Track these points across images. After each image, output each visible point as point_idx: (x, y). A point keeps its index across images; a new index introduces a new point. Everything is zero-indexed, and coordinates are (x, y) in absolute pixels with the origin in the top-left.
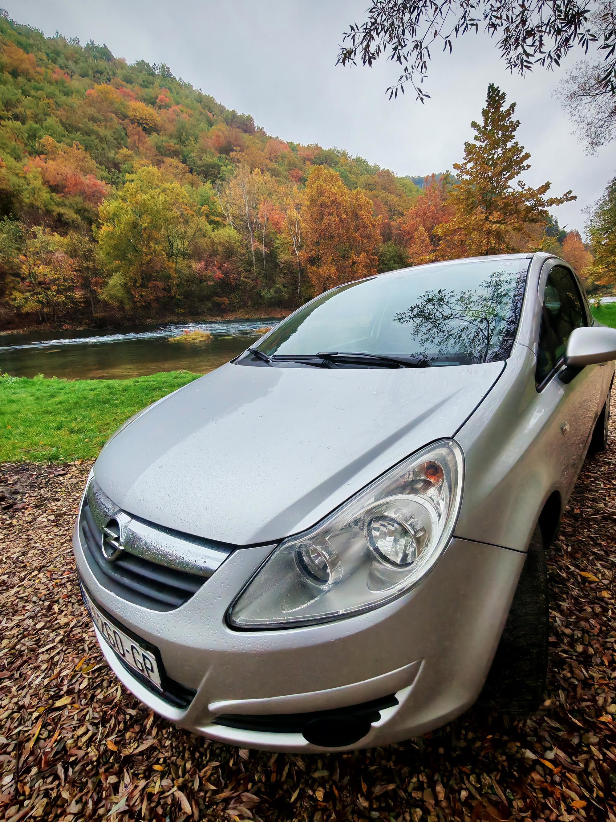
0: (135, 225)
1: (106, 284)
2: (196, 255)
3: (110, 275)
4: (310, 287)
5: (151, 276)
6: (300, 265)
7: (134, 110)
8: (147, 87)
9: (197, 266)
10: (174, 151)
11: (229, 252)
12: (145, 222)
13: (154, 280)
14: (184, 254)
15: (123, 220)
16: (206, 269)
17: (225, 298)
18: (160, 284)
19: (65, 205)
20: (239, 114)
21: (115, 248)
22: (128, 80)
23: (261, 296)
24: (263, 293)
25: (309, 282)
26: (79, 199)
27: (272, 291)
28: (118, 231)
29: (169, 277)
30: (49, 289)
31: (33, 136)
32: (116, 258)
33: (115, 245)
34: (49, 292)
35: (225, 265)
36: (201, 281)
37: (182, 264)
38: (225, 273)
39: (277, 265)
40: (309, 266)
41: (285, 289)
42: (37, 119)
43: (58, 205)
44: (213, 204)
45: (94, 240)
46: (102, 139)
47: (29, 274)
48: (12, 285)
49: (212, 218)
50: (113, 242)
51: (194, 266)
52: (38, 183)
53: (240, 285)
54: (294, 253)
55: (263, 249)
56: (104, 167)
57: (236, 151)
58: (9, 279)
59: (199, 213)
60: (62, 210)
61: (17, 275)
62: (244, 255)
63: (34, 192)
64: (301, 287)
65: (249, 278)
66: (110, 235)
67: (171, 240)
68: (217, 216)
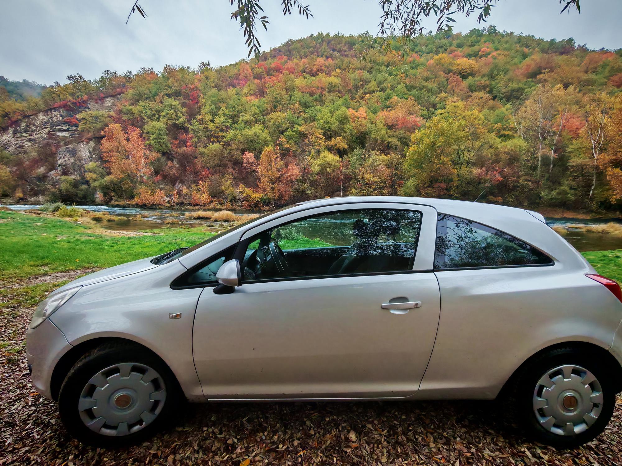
0: (433, 145)
1: (404, 185)
2: (480, 162)
3: (408, 179)
4: (608, 190)
5: (438, 179)
6: (597, 167)
7: (459, 65)
8: (474, 46)
9: (476, 171)
10: (483, 86)
11: (513, 159)
12: (441, 141)
13: (439, 183)
14: (468, 163)
15: (425, 142)
16: (487, 174)
17: (500, 198)
18: (443, 185)
19: (394, 136)
20: (558, 41)
21: (416, 161)
22: (460, 46)
23: (540, 198)
24: (543, 194)
25: (608, 185)
26: (402, 132)
27: (554, 193)
28: (420, 150)
29: (451, 180)
30: (370, 187)
31: (388, 98)
32: (416, 167)
33: (416, 159)
34: (370, 190)
35: (506, 170)
36: (479, 183)
37: (464, 169)
38: (504, 177)
39: (567, 168)
40: (609, 169)
41: (572, 191)
42: (392, 88)
43: (389, 137)
44: (506, 121)
45: (404, 156)
46: (429, 91)
47: (362, 179)
48: (352, 185)
49: (503, 132)
50: (415, 157)
51: (475, 172)
52: (381, 126)
53: (518, 187)
54: (592, 157)
55: (552, 155)
56: (425, 108)
57: (544, 73)
58: (353, 181)
59: (490, 131)
60: (390, 140)
61: (356, 179)
62: (528, 161)
63: (378, 131)
64: (594, 189)
65: (529, 181)
66: (415, 153)
67: (460, 152)
68: (509, 130)
